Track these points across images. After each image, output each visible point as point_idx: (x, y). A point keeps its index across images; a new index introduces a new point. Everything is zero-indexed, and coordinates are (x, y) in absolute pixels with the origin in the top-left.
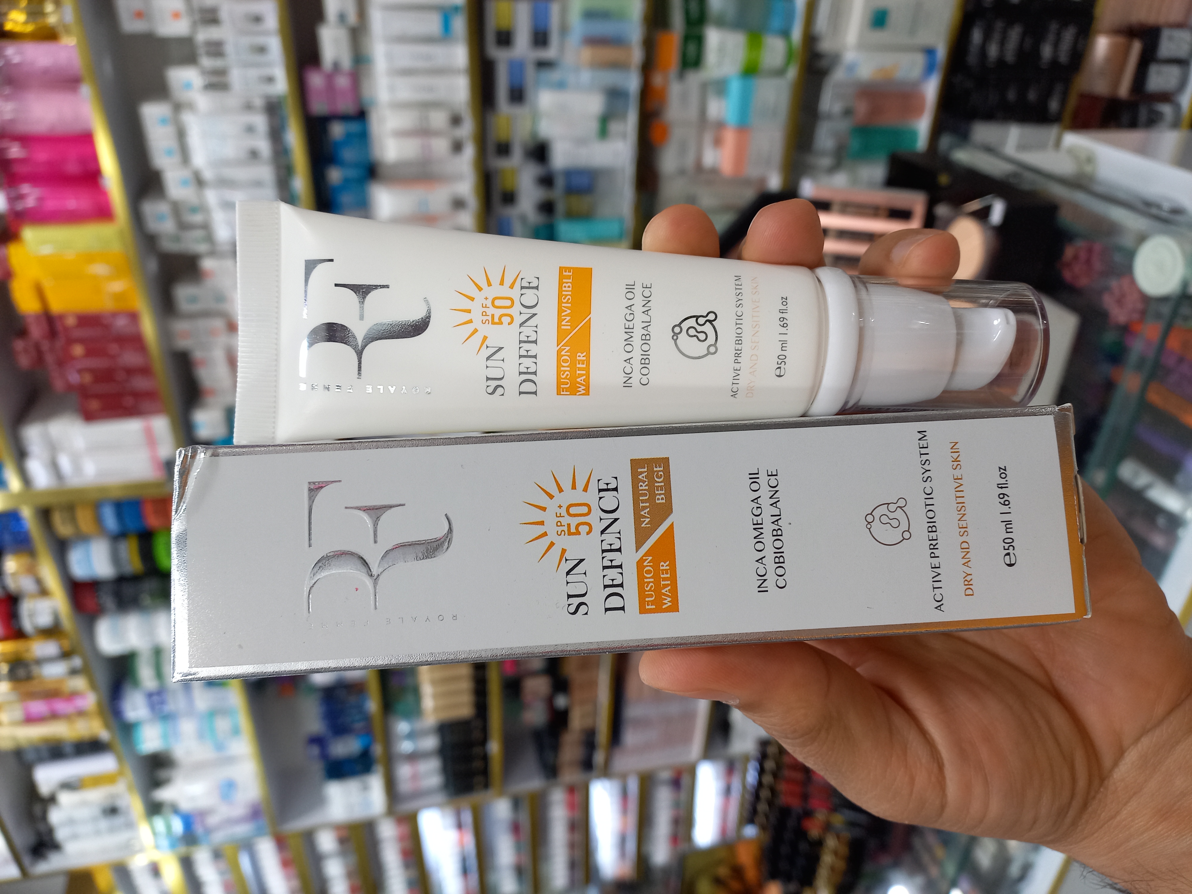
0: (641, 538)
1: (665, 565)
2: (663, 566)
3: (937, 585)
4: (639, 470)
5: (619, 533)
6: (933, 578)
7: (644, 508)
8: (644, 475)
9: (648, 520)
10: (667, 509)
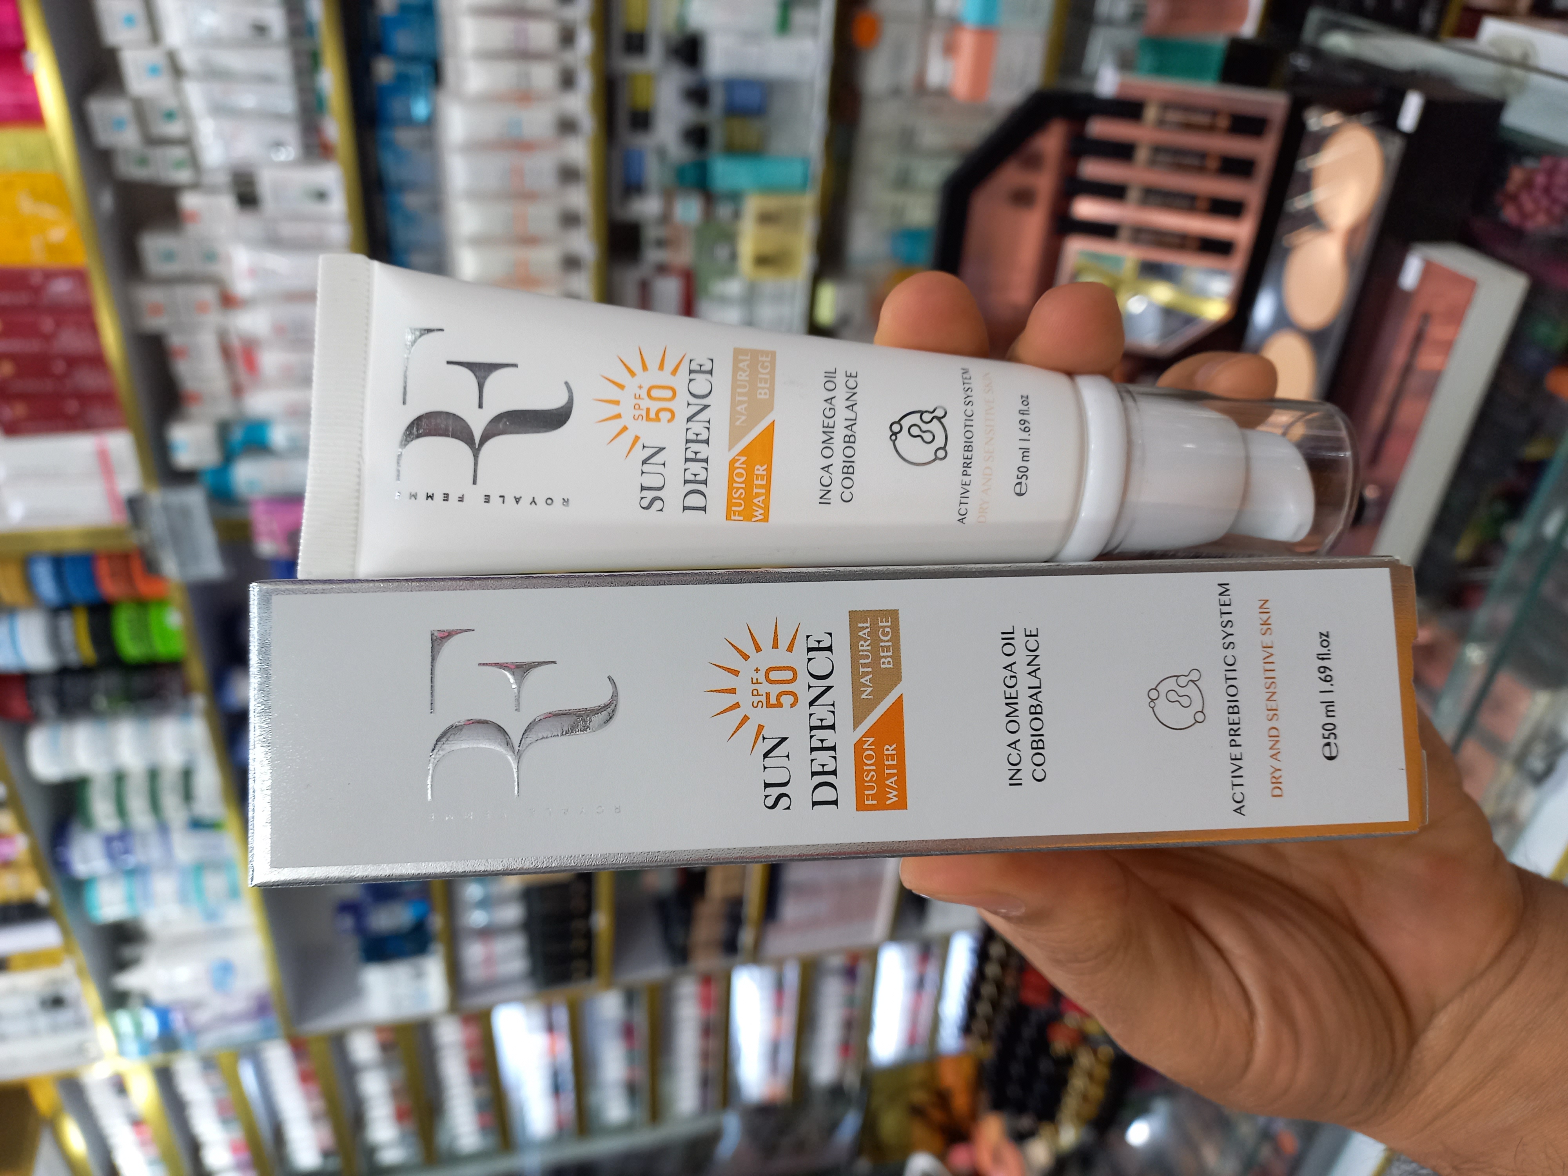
0: (860, 712)
1: (891, 749)
2: (887, 750)
3: (1237, 781)
4: (860, 625)
5: (833, 705)
6: (1233, 772)
7: (866, 674)
8: (866, 631)
9: (870, 689)
10: (894, 676)
